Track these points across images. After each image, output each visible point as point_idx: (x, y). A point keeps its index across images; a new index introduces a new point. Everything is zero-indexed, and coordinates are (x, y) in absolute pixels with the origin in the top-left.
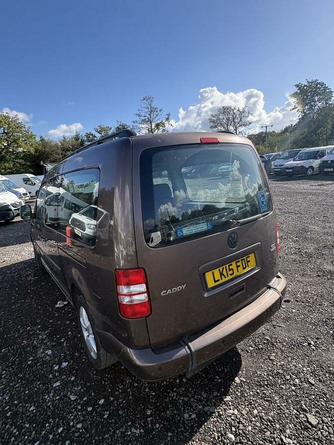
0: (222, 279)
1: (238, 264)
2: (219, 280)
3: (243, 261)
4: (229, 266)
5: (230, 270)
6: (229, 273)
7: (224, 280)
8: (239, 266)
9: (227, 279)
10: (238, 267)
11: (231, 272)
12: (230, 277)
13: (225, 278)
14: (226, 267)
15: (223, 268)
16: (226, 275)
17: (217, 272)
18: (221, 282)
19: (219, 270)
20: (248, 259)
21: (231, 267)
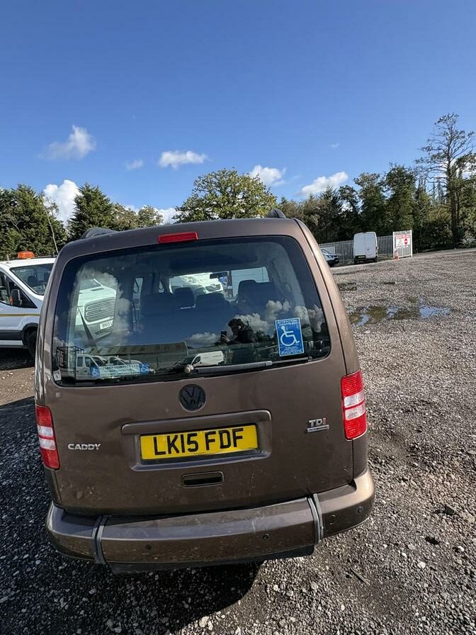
0: (170, 452)
1: (210, 437)
2: (164, 453)
3: (225, 435)
4: (189, 436)
5: (189, 442)
6: (187, 447)
7: (174, 454)
8: (213, 440)
9: (181, 455)
10: (208, 441)
11: (193, 446)
12: (188, 454)
13: (178, 451)
14: (182, 437)
15: (176, 437)
16: (180, 449)
17: (162, 440)
18: (167, 456)
19: (168, 438)
20: (238, 434)
21: (192, 439)
